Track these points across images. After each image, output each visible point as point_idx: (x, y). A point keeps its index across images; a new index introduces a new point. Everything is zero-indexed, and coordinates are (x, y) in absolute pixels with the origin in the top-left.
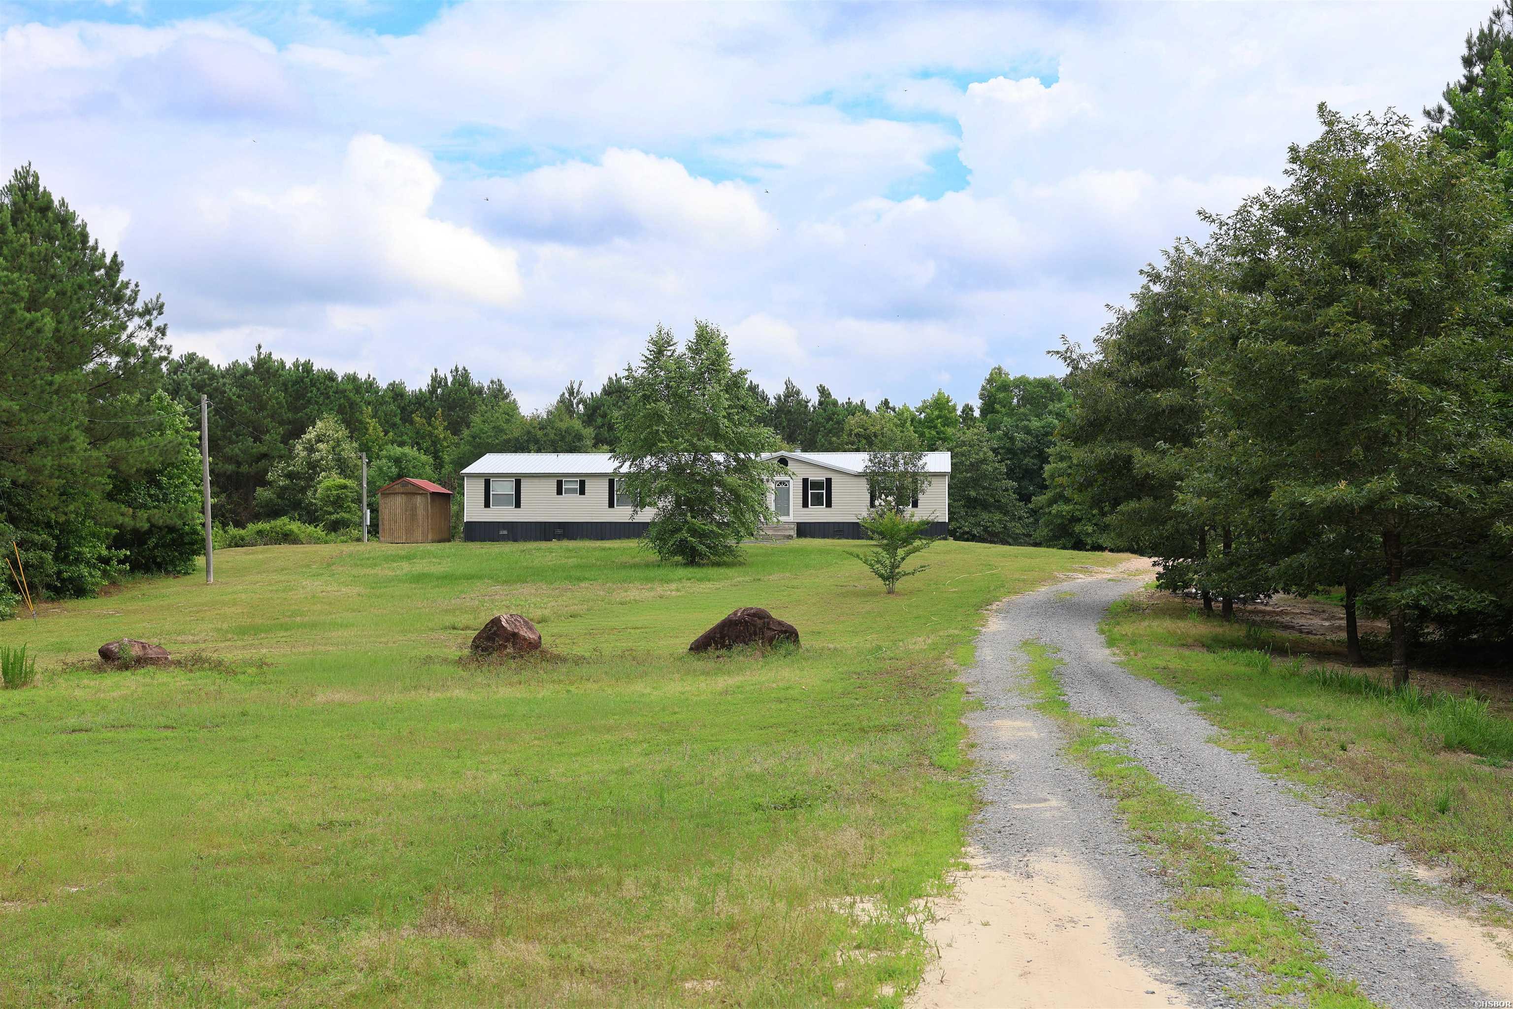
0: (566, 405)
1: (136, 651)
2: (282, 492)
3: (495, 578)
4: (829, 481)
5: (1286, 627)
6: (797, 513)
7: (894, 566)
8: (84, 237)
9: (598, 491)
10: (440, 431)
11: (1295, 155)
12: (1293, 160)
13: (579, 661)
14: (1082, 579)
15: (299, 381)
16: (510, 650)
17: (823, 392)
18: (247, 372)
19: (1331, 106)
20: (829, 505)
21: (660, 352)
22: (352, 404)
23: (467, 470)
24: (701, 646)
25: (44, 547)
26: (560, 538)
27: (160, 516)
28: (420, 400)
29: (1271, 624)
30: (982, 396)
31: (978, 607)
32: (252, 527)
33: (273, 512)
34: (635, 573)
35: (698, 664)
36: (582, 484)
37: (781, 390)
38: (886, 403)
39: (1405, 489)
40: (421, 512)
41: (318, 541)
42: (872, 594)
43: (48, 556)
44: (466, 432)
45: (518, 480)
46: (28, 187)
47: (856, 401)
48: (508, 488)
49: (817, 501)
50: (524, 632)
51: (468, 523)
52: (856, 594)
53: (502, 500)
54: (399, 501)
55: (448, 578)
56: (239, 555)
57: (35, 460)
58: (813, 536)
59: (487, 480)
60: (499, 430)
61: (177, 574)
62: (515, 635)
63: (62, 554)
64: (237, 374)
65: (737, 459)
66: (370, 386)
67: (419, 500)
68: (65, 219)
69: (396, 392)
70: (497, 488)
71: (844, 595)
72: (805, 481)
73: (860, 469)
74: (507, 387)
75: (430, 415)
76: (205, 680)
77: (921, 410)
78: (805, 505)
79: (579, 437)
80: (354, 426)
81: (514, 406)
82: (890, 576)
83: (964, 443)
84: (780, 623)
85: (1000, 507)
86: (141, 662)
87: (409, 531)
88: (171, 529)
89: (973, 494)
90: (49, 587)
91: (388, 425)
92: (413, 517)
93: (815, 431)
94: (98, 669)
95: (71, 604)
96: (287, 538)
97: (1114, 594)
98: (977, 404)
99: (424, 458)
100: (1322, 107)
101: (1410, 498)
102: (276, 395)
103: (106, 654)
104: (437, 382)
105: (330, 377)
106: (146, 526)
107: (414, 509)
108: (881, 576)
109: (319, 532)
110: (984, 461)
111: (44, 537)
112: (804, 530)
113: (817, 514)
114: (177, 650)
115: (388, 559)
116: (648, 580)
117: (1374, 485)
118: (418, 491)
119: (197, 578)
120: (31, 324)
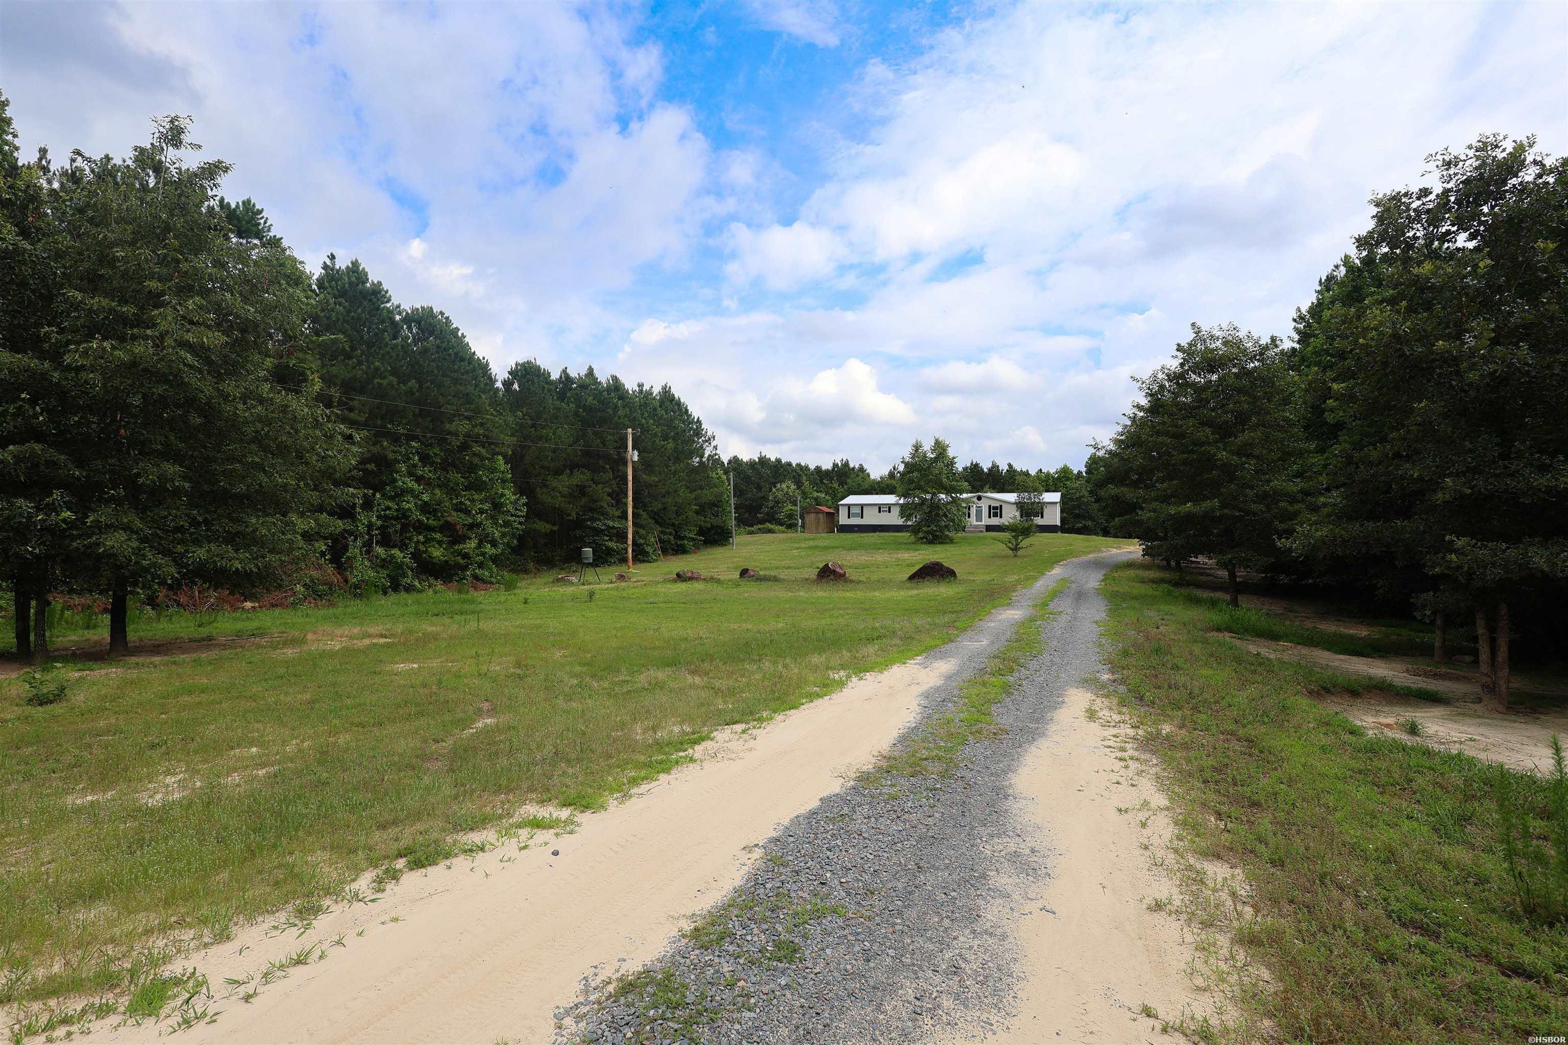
0: (891, 475)
1: (689, 575)
2: (767, 514)
3: (844, 548)
4: (1001, 506)
5: (1208, 575)
6: (986, 521)
7: (1017, 545)
8: (687, 411)
9: (896, 511)
10: (836, 485)
11: (1179, 348)
12: (1178, 350)
13: (859, 582)
14: (1114, 551)
15: (776, 466)
16: (832, 577)
17: (1010, 465)
18: (756, 463)
19: (1198, 324)
20: (1001, 517)
21: (917, 451)
22: (799, 475)
23: (841, 502)
24: (912, 578)
25: (670, 534)
26: (880, 531)
27: (716, 521)
28: (827, 472)
29: (1202, 574)
30: (1086, 466)
31: (1053, 563)
32: (756, 527)
33: (762, 522)
34: (903, 546)
35: (909, 585)
36: (890, 508)
37: (990, 466)
38: (1041, 470)
39: (1223, 506)
40: (822, 520)
41: (783, 532)
42: (1007, 557)
43: (672, 538)
44: (846, 487)
45: (862, 506)
46: (666, 392)
47: (1024, 470)
48: (857, 510)
49: (995, 515)
50: (838, 570)
51: (842, 525)
52: (999, 557)
53: (855, 515)
54: (813, 515)
55: (826, 548)
56: (749, 538)
57: (665, 500)
58: (993, 531)
59: (849, 506)
60: (859, 485)
61: (722, 545)
62: (834, 571)
63: (678, 537)
64: (752, 464)
65: (952, 497)
66: (807, 468)
67: (821, 516)
68: (679, 403)
69: (818, 469)
70: (853, 510)
71: (993, 557)
72: (990, 506)
73: (1013, 500)
74: (865, 467)
75: (831, 479)
76: (709, 586)
77: (1057, 473)
78: (990, 517)
79: (895, 488)
80: (799, 485)
81: (868, 475)
82: (1015, 549)
83: (1073, 489)
84: (947, 568)
85: (1091, 518)
86: (691, 579)
87: (817, 528)
88: (720, 528)
89: (1077, 512)
90: (673, 549)
91: (813, 483)
92: (818, 522)
93: (1004, 484)
94: (675, 581)
95: (680, 556)
96: (770, 531)
97: (1125, 558)
98: (1084, 470)
99: (827, 497)
100: (1193, 324)
101: (1226, 511)
102: (766, 472)
103: (678, 575)
104: (835, 465)
105: (789, 464)
106: (709, 526)
107: (819, 519)
108: (1011, 549)
109: (783, 528)
110: (1083, 496)
111: (671, 530)
112: (989, 528)
113: (995, 521)
114: (704, 574)
115: (805, 540)
116: (908, 549)
117: (1207, 505)
118: (821, 512)
119: (730, 547)
120: (663, 446)
